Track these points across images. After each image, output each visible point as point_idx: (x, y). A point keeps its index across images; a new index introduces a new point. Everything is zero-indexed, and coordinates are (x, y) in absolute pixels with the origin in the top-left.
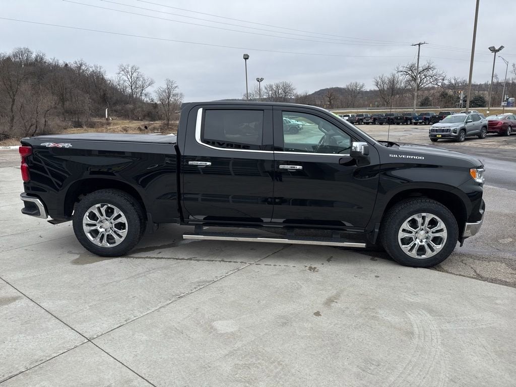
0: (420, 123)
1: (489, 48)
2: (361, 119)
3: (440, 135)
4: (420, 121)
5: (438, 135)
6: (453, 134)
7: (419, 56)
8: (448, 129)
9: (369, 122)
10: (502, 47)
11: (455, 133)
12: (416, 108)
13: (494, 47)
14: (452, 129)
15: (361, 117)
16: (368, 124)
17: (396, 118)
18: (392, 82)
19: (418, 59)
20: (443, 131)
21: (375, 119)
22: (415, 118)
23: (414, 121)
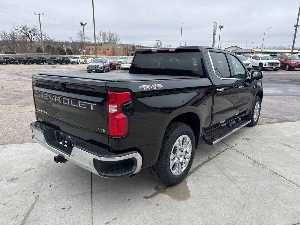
0: (52, 63)
1: (80, 23)
2: (8, 61)
3: (94, 70)
4: (52, 62)
5: (93, 70)
6: (101, 69)
7: (40, 22)
8: (98, 67)
9: (16, 63)
10: (86, 24)
11: (102, 68)
12: (45, 54)
13: (82, 23)
14: (100, 66)
15: (8, 59)
16: (14, 64)
17: (36, 60)
18: (13, 36)
19: (40, 23)
20: (95, 67)
21: (19, 61)
22: (48, 60)
23: (48, 62)
